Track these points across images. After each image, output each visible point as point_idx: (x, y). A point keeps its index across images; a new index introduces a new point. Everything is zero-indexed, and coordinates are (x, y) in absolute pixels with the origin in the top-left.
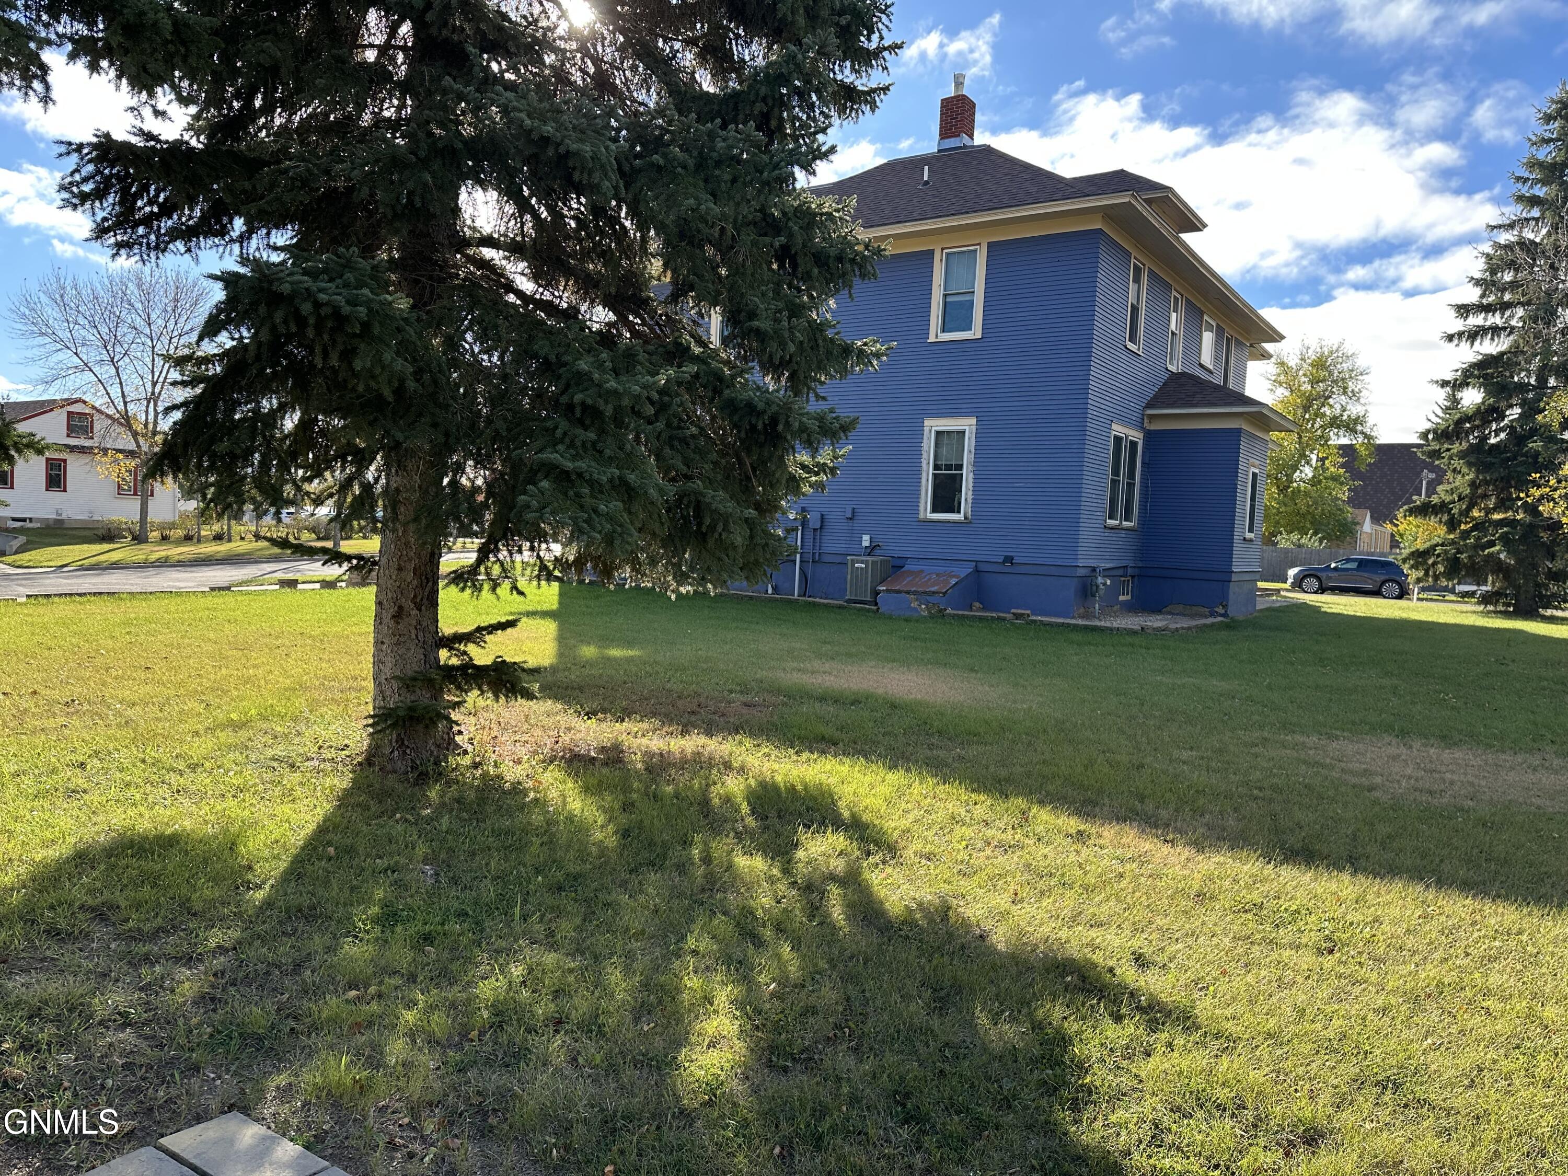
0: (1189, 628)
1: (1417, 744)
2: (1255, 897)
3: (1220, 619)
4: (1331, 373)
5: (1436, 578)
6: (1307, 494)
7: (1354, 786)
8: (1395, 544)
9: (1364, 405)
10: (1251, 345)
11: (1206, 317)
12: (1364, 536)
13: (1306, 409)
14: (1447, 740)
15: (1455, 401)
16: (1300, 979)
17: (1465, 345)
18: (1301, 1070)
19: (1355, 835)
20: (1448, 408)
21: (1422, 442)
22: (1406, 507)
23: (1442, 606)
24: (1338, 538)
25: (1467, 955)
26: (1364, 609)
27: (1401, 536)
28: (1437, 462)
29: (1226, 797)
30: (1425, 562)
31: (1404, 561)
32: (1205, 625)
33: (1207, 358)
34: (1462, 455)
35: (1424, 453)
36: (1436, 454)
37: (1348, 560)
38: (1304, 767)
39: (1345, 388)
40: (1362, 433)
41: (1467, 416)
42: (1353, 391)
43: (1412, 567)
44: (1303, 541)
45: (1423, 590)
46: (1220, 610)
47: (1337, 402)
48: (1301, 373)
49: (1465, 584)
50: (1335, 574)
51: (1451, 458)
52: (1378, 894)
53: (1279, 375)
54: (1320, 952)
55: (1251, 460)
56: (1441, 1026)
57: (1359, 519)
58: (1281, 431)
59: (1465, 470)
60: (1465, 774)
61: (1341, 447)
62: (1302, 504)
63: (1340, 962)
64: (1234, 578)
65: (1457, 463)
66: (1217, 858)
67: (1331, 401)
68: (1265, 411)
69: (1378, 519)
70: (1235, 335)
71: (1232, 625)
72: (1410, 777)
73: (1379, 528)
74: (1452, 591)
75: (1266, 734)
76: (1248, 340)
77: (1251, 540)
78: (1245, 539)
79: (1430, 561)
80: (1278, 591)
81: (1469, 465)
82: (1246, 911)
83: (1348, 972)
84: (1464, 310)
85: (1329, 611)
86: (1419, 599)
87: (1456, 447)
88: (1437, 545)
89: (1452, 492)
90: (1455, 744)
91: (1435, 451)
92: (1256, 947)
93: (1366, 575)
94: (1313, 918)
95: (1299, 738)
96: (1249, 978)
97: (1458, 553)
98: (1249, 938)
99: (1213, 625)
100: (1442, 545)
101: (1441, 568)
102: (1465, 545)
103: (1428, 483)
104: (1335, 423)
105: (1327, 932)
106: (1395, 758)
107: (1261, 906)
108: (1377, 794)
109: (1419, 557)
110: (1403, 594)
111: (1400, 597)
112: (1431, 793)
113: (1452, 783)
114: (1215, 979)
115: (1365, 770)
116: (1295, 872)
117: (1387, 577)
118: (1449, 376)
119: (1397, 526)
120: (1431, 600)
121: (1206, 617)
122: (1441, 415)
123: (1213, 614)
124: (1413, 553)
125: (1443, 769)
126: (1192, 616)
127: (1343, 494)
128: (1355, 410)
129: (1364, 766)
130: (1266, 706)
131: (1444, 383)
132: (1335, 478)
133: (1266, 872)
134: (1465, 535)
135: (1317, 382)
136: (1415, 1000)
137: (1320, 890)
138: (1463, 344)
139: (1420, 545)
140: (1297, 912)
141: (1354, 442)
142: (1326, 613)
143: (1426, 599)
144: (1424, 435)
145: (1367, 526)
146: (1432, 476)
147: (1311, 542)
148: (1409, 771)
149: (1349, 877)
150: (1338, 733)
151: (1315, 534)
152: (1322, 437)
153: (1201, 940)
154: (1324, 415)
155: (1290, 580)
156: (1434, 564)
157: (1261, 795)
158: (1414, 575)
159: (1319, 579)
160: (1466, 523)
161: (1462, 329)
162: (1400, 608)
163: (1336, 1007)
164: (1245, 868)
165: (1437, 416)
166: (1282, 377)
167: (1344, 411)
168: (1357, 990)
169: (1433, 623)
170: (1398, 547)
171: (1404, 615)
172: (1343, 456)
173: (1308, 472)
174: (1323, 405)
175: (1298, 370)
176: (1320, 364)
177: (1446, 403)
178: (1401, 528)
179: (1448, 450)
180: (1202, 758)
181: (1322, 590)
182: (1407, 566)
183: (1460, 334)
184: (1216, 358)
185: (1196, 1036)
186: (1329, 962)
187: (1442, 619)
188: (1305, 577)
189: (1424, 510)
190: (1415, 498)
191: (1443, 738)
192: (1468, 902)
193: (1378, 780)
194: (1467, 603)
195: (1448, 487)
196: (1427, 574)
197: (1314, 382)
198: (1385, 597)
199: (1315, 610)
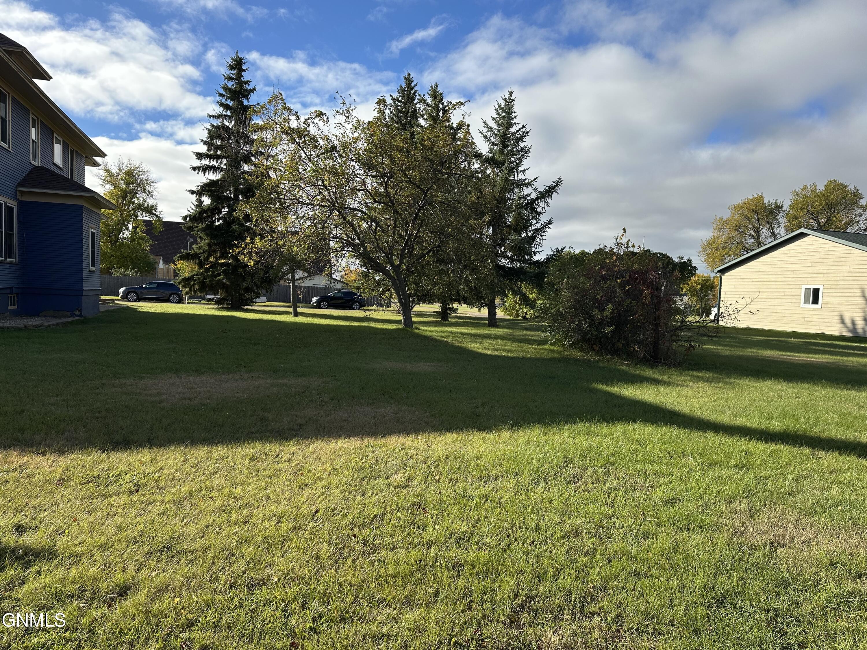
0: (58, 325)
1: (184, 376)
2: (95, 473)
3: (77, 318)
4: (136, 180)
5: (195, 292)
6: (127, 245)
7: (152, 402)
8: (176, 275)
9: (156, 199)
10: (86, 157)
11: (55, 135)
12: (160, 270)
13: (124, 198)
14: (198, 372)
15: (201, 202)
16: (120, 511)
17: (201, 174)
18: (118, 559)
19: (152, 427)
20: (197, 205)
21: (184, 222)
22: (178, 255)
23: (199, 306)
24: (146, 271)
25: (204, 474)
26: (160, 309)
27: (179, 270)
28: (192, 233)
29: (78, 421)
30: (189, 284)
31: (179, 283)
32: (68, 322)
33: (58, 159)
34: (203, 230)
35: (185, 228)
36: (191, 228)
37: (152, 283)
38: (125, 396)
39: (145, 189)
40: (155, 215)
41: (204, 210)
42: (149, 191)
43: (183, 287)
44: (127, 273)
45: (190, 298)
46: (78, 313)
47: (141, 197)
48: (119, 177)
49: (210, 295)
50: (145, 291)
51: (198, 231)
52: (163, 455)
53: (107, 177)
54: (131, 493)
55: (90, 225)
56: (191, 511)
57: (156, 261)
58: (109, 209)
59: (205, 237)
60: (206, 387)
61: (145, 221)
62: (125, 251)
63: (142, 495)
64: (85, 293)
65: (201, 234)
66: (72, 456)
67: (137, 195)
68: (96, 196)
69: (167, 261)
70: (75, 149)
71: (85, 321)
72: (180, 393)
73: (167, 266)
74: (204, 299)
75: (104, 381)
76: (84, 153)
77: (94, 272)
78: (89, 271)
79: (192, 283)
80: (113, 301)
81: (207, 235)
82: (89, 482)
83: (146, 499)
84: (200, 156)
85: (141, 310)
86: (188, 303)
87: (200, 226)
88: (194, 275)
89: (200, 248)
90: (202, 373)
91: (190, 227)
92: (95, 501)
93: (161, 291)
94: (128, 476)
95: (123, 381)
96: (91, 519)
97: (205, 279)
98: (91, 496)
99: (73, 321)
100: (197, 275)
101: (197, 287)
102: (208, 275)
103: (190, 243)
104: (141, 207)
105: (135, 481)
106: (173, 384)
107: (99, 477)
108: (163, 404)
109: (187, 281)
110: (180, 301)
111: (179, 302)
112: (190, 399)
113: (200, 393)
114: (69, 525)
115: (158, 393)
116: (119, 454)
117: (172, 292)
118: (195, 189)
119: (176, 265)
120: (194, 303)
121: (69, 317)
122: (194, 209)
123: (73, 315)
124: (183, 279)
125: (196, 386)
126: (60, 317)
127: (147, 247)
128: (150, 202)
129: (158, 391)
130: (104, 366)
131: (193, 192)
132: (142, 239)
133: (102, 458)
134: (207, 270)
135: (129, 184)
136: (179, 504)
137: (132, 460)
138: (200, 173)
139: (187, 275)
140: (120, 475)
141: (152, 219)
142: (140, 311)
143: (192, 303)
144: (185, 218)
145: (161, 265)
146: (192, 240)
147: (131, 273)
148: (180, 390)
149: (148, 450)
150: (144, 375)
151: (133, 268)
152: (134, 214)
153: (61, 506)
154: (134, 203)
155: (121, 295)
156: (194, 284)
157: (100, 415)
158: (185, 290)
159: (137, 294)
160: (207, 264)
161: (200, 165)
162: (178, 308)
163: (139, 519)
164: (89, 458)
165: (192, 209)
166: (108, 179)
167: (145, 202)
168: (150, 507)
169: (194, 314)
170: (177, 276)
171: (180, 311)
172: (145, 226)
173: (127, 234)
174: (133, 197)
175: (117, 176)
176: (130, 173)
177: (196, 203)
178: (178, 266)
179: (197, 227)
180: (64, 400)
181: (139, 300)
182: (181, 286)
183: (199, 168)
184: (64, 161)
185: (56, 562)
186: (135, 497)
187: (199, 312)
188: (129, 293)
189: (187, 257)
190: (182, 250)
191: (197, 371)
192: (205, 448)
193: (164, 397)
194: (210, 304)
195: (198, 246)
196: (190, 290)
197: (127, 183)
198: (172, 303)
199: (134, 311)
